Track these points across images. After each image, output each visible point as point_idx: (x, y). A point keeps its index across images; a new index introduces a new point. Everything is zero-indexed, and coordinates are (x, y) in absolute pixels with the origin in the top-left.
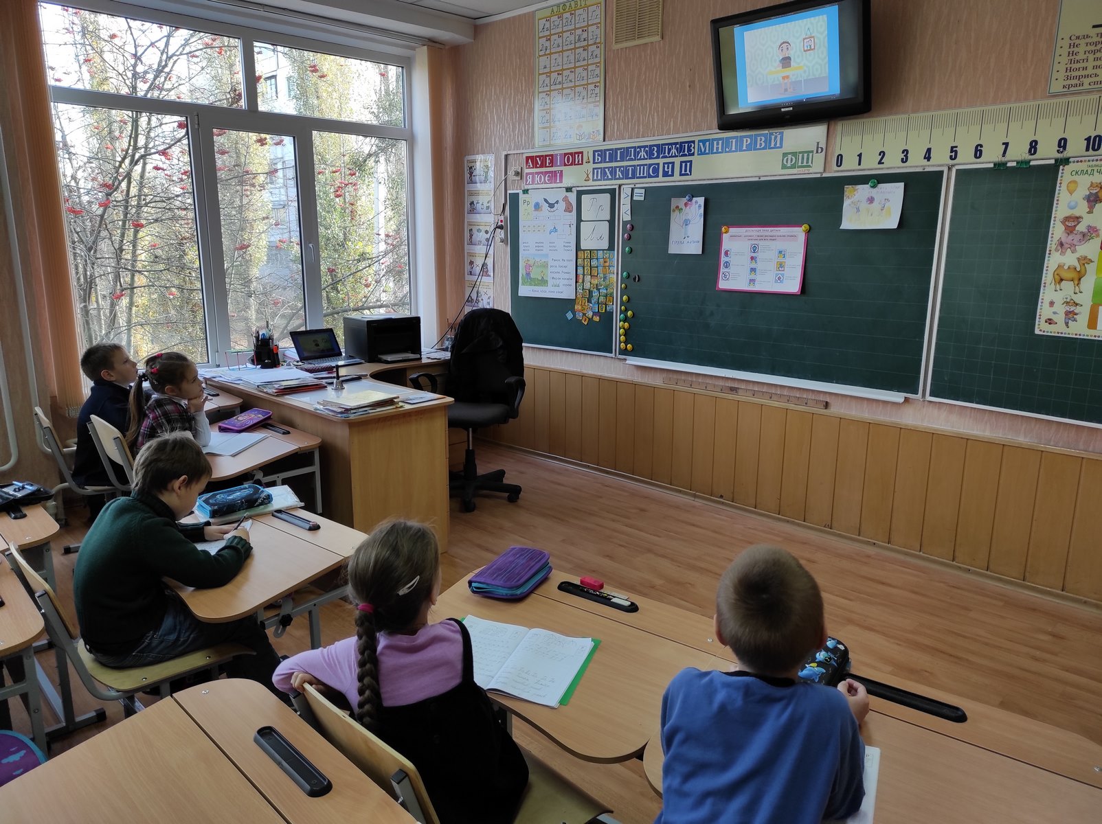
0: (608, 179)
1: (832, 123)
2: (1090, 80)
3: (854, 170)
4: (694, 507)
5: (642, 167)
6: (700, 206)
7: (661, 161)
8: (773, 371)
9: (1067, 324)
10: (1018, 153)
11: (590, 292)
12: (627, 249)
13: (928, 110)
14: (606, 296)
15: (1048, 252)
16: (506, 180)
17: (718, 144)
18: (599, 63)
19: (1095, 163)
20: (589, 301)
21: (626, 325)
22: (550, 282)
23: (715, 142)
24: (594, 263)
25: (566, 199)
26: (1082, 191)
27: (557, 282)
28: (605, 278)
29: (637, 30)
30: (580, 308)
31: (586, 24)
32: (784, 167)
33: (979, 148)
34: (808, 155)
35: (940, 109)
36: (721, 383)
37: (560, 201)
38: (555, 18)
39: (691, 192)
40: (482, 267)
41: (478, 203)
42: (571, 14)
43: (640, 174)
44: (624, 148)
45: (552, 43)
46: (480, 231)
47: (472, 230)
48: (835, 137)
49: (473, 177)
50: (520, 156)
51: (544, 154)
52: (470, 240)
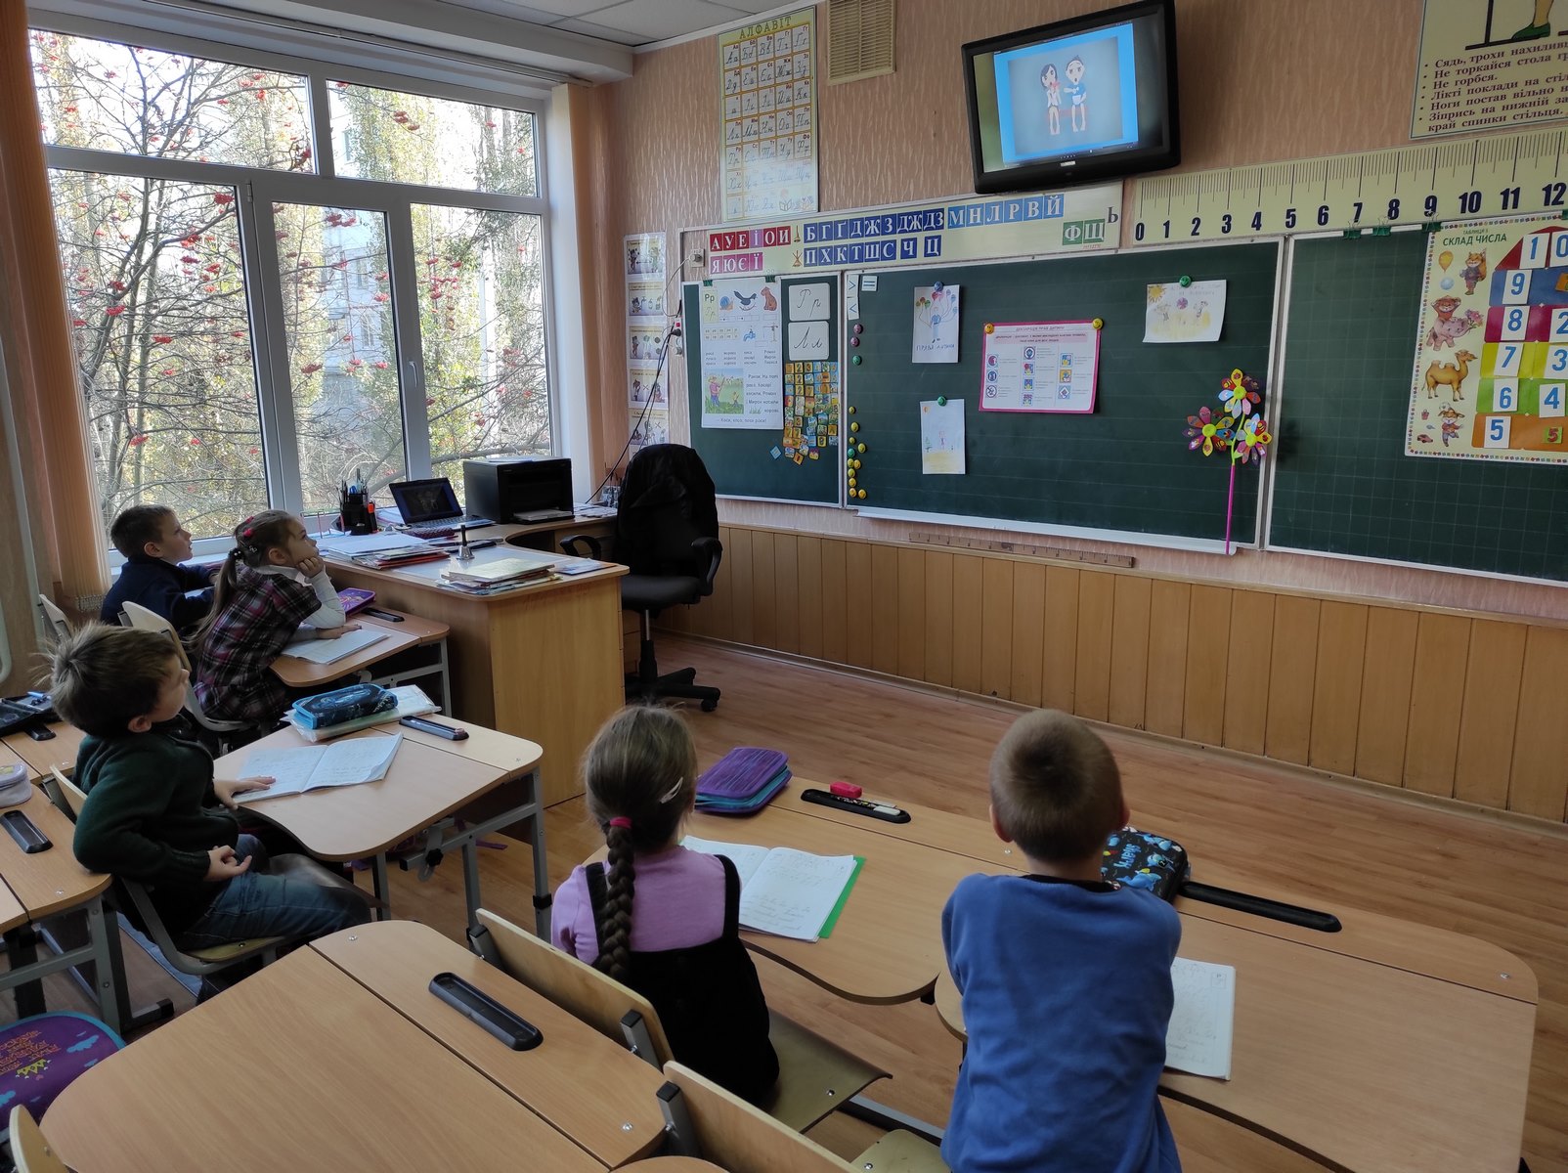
0: (826, 263)
1: (1129, 181)
2: (1463, 119)
3: (1159, 245)
4: (958, 709)
5: (872, 246)
6: (953, 297)
7: (898, 237)
8: (1059, 519)
9: (1446, 442)
10: (1374, 217)
11: (805, 420)
12: (855, 359)
13: (1254, 161)
14: (827, 424)
15: (1417, 347)
16: (682, 267)
17: (975, 213)
18: (810, 104)
19: (1473, 228)
20: (803, 432)
21: (857, 463)
22: (747, 408)
23: (972, 210)
24: (809, 379)
25: (766, 292)
26: (1459, 266)
27: (758, 406)
28: (825, 399)
29: (860, 58)
30: (790, 441)
31: (789, 51)
32: (1066, 242)
33: (1324, 211)
34: (1098, 226)
35: (1269, 160)
36: (989, 538)
37: (759, 295)
38: (745, 44)
39: (942, 278)
40: (652, 389)
41: (644, 300)
42: (768, 38)
43: (869, 255)
44: (847, 220)
45: (743, 79)
46: (648, 339)
47: (636, 338)
48: (1133, 201)
49: (636, 265)
50: (702, 234)
51: (735, 230)
52: (633, 351)
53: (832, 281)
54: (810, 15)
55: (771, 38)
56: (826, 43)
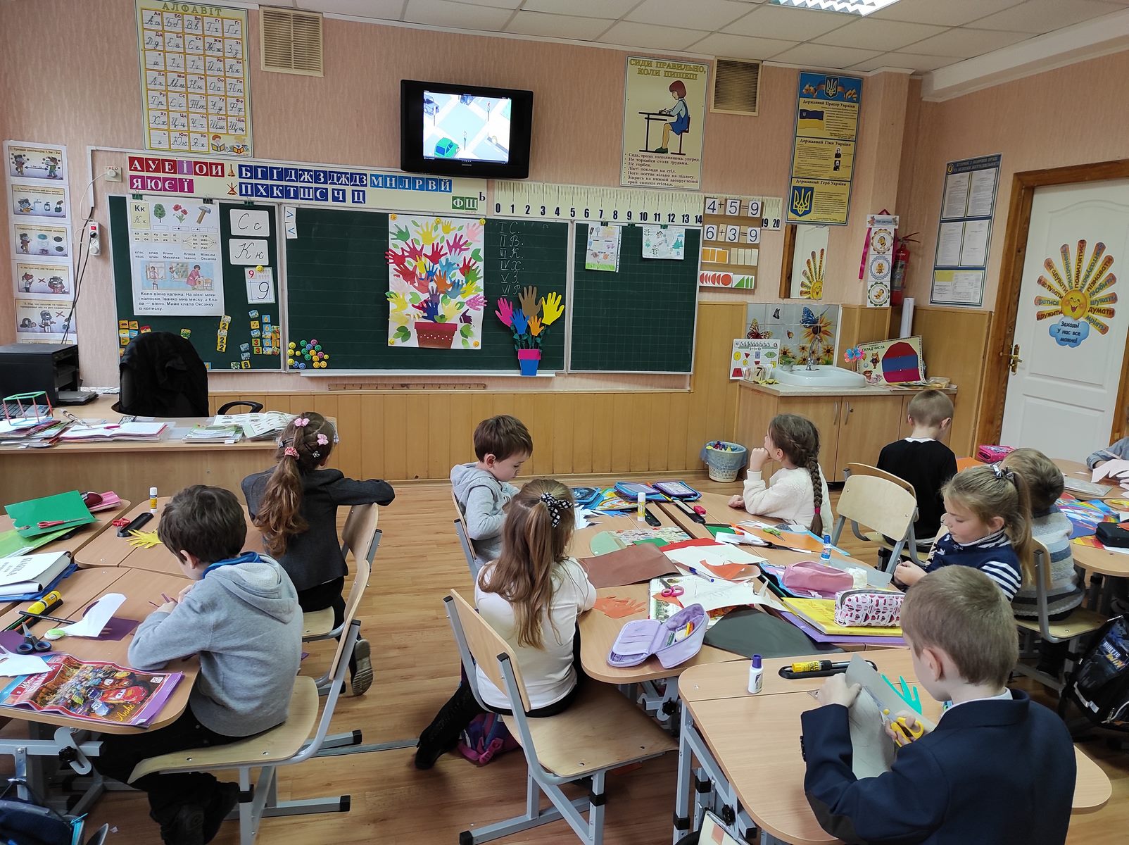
1: (491, 179)
2: (640, 180)
3: (509, 216)
5: (306, 190)
7: (330, 187)
13: (555, 182)
17: (391, 180)
18: (243, 79)
23: (388, 179)
29: (293, 60)
31: (220, 34)
33: (587, 211)
35: (562, 182)
38: (169, 15)
40: (50, 282)
41: (37, 202)
42: (196, 18)
43: (304, 196)
44: (282, 168)
45: (167, 41)
46: (44, 237)
47: (26, 235)
48: (494, 191)
49: (24, 169)
50: (118, 155)
51: (161, 158)
52: (22, 247)
53: (271, 210)
54: (242, 15)
55: (199, 19)
56: (259, 39)
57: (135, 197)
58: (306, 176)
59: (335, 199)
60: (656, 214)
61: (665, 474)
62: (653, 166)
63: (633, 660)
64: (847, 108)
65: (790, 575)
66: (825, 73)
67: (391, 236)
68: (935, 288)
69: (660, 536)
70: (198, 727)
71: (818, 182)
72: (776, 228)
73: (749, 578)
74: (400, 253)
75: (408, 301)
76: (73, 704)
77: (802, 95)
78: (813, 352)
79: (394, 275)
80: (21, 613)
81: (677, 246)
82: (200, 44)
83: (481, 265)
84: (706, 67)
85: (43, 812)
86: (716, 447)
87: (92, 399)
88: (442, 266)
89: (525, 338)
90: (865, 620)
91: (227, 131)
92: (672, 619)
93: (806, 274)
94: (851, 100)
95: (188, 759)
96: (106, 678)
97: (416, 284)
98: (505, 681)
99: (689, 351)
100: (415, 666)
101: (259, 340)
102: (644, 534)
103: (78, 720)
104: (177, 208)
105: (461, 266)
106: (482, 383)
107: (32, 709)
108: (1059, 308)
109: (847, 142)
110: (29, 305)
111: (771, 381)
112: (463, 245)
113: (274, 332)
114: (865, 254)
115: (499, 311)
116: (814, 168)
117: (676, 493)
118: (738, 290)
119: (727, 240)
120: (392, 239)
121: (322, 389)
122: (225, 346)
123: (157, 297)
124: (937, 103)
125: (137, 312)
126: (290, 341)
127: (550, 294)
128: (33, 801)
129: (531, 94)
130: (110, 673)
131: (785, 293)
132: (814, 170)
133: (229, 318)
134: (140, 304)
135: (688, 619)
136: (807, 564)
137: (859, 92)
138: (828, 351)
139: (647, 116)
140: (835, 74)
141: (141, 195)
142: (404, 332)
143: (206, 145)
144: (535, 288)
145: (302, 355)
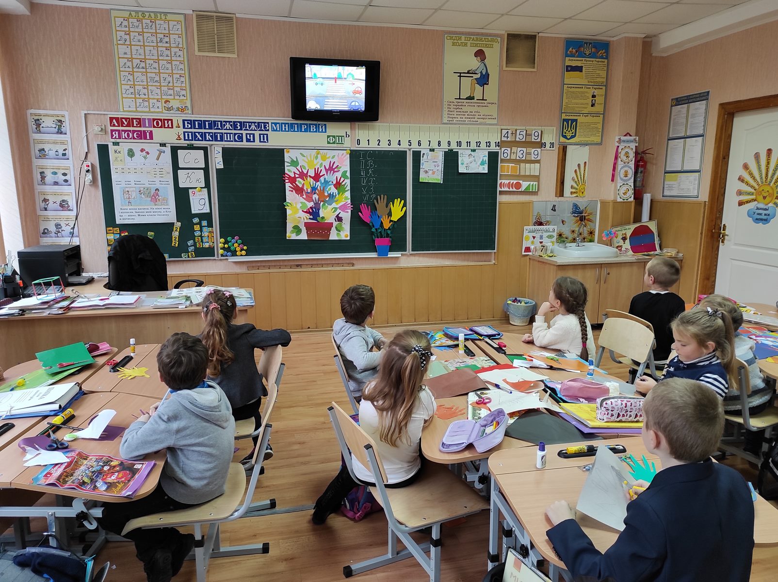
0: (199, 140)
1: (353, 123)
2: (455, 119)
3: (366, 147)
5: (228, 135)
7: (244, 132)
17: (285, 126)
18: (183, 61)
29: (217, 47)
31: (166, 32)
33: (420, 142)
35: (402, 123)
36: (290, 263)
38: (133, 20)
40: (60, 203)
41: (50, 150)
42: (151, 21)
43: (227, 139)
44: (212, 121)
45: (132, 38)
46: (55, 173)
47: (43, 172)
48: (355, 131)
49: (41, 128)
50: (102, 116)
51: (130, 117)
52: (41, 181)
53: (205, 149)
54: (182, 18)
55: (153, 22)
56: (194, 34)
57: (115, 144)
58: (228, 126)
59: (248, 140)
60: (467, 142)
61: (479, 321)
62: (464, 109)
63: (457, 448)
64: (599, 63)
65: (564, 388)
66: (583, 39)
67: (286, 164)
68: (665, 186)
69: (475, 363)
70: (166, 497)
71: (580, 116)
72: (552, 149)
73: (536, 390)
74: (293, 176)
75: (299, 207)
76: (84, 483)
77: (567, 56)
78: (580, 234)
79: (290, 191)
80: (48, 423)
81: (482, 164)
82: (154, 38)
83: (348, 182)
84: (499, 39)
85: (67, 554)
86: (514, 301)
87: (91, 281)
88: (322, 184)
89: (380, 231)
90: (618, 417)
91: (174, 98)
92: (483, 419)
93: (574, 180)
94: (602, 57)
95: (160, 519)
96: (105, 465)
97: (304, 196)
98: (370, 463)
99: (493, 236)
100: (310, 456)
101: (200, 238)
102: (463, 362)
103: (86, 493)
104: (142, 150)
105: (335, 182)
106: (351, 262)
107: (57, 486)
108: (753, 197)
109: (601, 87)
110: (47, 219)
111: (551, 255)
112: (335, 168)
113: (210, 232)
114: (615, 164)
115: (362, 213)
116: (577, 106)
117: (486, 334)
118: (526, 192)
119: (518, 158)
120: (287, 166)
121: (242, 270)
122: (177, 243)
123: (130, 211)
124: (663, 57)
125: (118, 221)
126: (221, 238)
127: (396, 200)
128: (60, 547)
129: (379, 62)
130: (107, 462)
131: (560, 193)
132: (577, 108)
133: (179, 224)
134: (120, 216)
135: (495, 419)
136: (577, 380)
137: (607, 52)
138: (591, 233)
139: (459, 74)
140: (590, 40)
141: (118, 143)
142: (297, 230)
143: (160, 107)
144: (385, 196)
145: (229, 247)
